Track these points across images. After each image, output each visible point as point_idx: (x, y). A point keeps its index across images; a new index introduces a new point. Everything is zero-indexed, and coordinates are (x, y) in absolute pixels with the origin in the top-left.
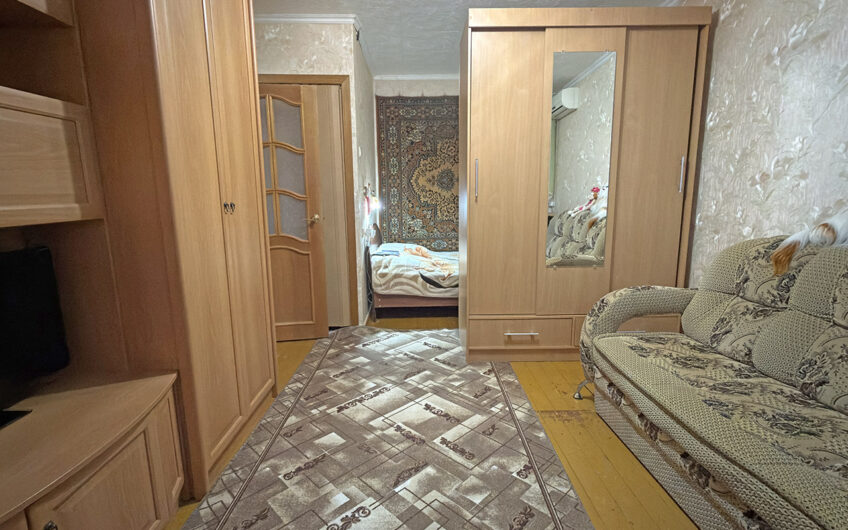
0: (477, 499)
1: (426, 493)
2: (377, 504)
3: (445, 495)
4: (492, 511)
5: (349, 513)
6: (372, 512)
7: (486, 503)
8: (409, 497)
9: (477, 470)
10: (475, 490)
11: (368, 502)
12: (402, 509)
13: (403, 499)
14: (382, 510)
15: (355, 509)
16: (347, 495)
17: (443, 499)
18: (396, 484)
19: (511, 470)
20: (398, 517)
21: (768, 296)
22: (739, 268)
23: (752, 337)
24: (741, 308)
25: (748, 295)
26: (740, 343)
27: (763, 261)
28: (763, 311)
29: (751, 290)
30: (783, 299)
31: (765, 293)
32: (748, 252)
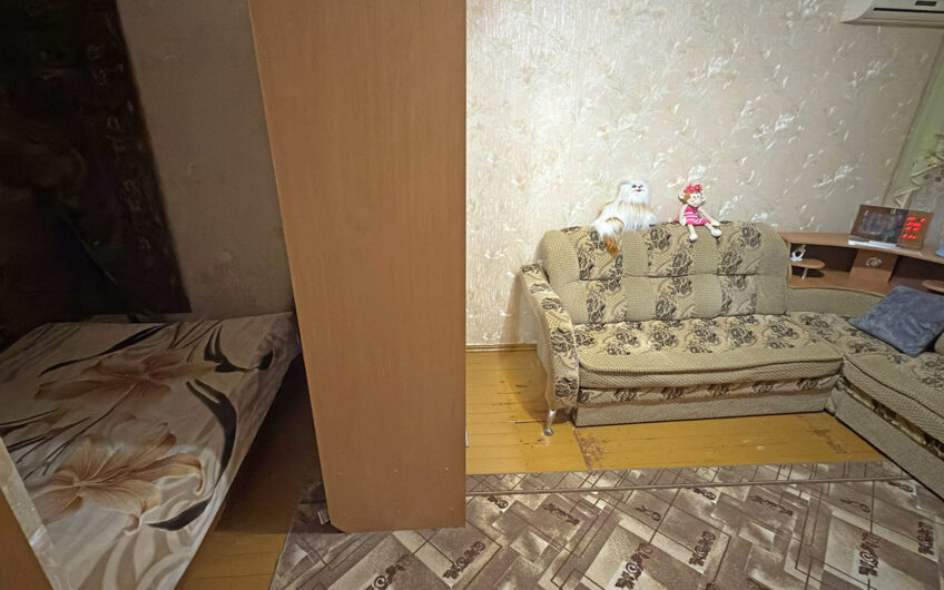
0: (770, 534)
3: (785, 561)
4: (776, 523)
9: (726, 529)
10: (758, 535)
19: (710, 504)
21: (609, 274)
22: (580, 259)
23: (625, 303)
24: (595, 288)
25: (593, 277)
26: (619, 311)
27: (599, 251)
28: (612, 284)
29: (595, 273)
30: (618, 272)
31: (607, 272)
32: (579, 246)
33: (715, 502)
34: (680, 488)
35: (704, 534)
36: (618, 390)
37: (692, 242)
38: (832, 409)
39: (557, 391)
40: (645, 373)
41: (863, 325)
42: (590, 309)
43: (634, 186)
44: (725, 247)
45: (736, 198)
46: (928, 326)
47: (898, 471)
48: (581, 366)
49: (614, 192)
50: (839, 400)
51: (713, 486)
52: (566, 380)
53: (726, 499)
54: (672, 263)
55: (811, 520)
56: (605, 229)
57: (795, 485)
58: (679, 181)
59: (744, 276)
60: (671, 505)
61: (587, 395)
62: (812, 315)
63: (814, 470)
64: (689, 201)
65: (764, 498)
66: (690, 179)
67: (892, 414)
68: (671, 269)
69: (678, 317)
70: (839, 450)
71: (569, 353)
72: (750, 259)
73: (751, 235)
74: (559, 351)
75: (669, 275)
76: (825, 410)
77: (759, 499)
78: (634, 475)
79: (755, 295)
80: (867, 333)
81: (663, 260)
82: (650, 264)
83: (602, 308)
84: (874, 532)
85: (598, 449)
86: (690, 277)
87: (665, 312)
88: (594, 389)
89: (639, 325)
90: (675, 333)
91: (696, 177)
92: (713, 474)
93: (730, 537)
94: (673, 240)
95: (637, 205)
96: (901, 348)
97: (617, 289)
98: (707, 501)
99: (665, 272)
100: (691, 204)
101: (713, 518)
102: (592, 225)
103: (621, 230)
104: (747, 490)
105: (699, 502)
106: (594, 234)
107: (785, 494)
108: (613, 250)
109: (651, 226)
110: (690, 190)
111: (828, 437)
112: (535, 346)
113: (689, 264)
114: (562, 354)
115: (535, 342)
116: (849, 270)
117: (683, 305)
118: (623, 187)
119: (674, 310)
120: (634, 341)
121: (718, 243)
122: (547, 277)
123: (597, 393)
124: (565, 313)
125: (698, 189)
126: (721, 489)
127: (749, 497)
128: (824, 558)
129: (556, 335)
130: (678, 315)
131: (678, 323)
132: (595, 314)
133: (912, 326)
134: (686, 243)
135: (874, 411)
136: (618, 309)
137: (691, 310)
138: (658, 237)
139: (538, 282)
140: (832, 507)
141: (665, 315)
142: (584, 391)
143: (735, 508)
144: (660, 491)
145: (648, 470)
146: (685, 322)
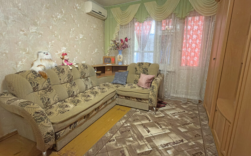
0: (131, 139)
1: (144, 145)
2: (158, 147)
3: (138, 143)
4: (130, 135)
5: (166, 147)
6: (160, 145)
7: (130, 137)
8: (148, 145)
9: (124, 146)
10: (129, 141)
11: (161, 148)
12: (152, 143)
13: (150, 146)
14: (157, 145)
15: (165, 148)
16: (167, 153)
17: (139, 142)
18: (151, 151)
19: (115, 142)
20: (153, 142)
21: (46, 86)
22: (31, 83)
23: (57, 95)
24: (42, 93)
25: (39, 89)
26: (56, 98)
27: (39, 78)
28: (49, 89)
29: (40, 87)
30: (50, 85)
31: (45, 85)
32: (28, 77)
33: (116, 141)
34: (105, 144)
35: (121, 152)
36: (70, 125)
37: (71, 70)
38: (117, 103)
39: (45, 141)
40: (78, 114)
41: (114, 82)
42: (43, 102)
43: (44, 53)
44: (80, 70)
45: (76, 57)
46: (125, 78)
47: (134, 109)
48: (53, 124)
49: (36, 56)
50: (118, 100)
51: (112, 137)
52: (48, 133)
53: (117, 138)
54: (67, 77)
55: (133, 129)
56: (38, 69)
57: (125, 124)
58: (59, 52)
59: (87, 78)
60: (107, 151)
61: (59, 135)
62: (104, 84)
63: (125, 118)
64: (64, 58)
65: (123, 131)
66: (62, 51)
67: (129, 97)
68: (68, 79)
69: (75, 94)
70: (124, 111)
71: (46, 120)
72: (87, 73)
73: (85, 66)
74: (41, 122)
75: (68, 82)
76: (116, 104)
77: (123, 132)
78: (90, 152)
79: (91, 82)
80: (116, 84)
81: (64, 77)
82: (60, 79)
83: (49, 99)
84: (143, 123)
85: (72, 153)
86: (74, 81)
87: (71, 94)
88: (61, 130)
89: (65, 101)
90: (78, 99)
91: (64, 51)
92: (109, 134)
93: (126, 147)
94: (65, 70)
95: (48, 60)
96: (123, 84)
97: (52, 91)
98: (114, 142)
99: (66, 81)
100: (66, 59)
101: (119, 146)
102: (31, 69)
103: (45, 69)
104: (118, 132)
105: (113, 144)
106: (34, 72)
107: (125, 127)
108: (45, 77)
109: (56, 67)
110: (63, 55)
111: (121, 110)
112: (16, 131)
113: (72, 77)
114: (42, 122)
115: (15, 130)
116: (105, 73)
117: (76, 90)
118: (40, 54)
119: (74, 92)
120: (67, 106)
121: (78, 69)
122: (15, 96)
123: (63, 131)
124: (36, 105)
125: (66, 54)
126: (114, 136)
127: (121, 133)
128: (142, 135)
129: (36, 115)
130: (75, 93)
131: (76, 96)
132: (46, 103)
133: (122, 79)
134: (69, 70)
135: (126, 99)
136: (55, 98)
137: (78, 91)
138: (60, 70)
139: (10, 99)
140: (134, 123)
141: (72, 95)
142: (57, 134)
143: (121, 138)
144: (101, 150)
145: (93, 146)
146: (78, 95)
